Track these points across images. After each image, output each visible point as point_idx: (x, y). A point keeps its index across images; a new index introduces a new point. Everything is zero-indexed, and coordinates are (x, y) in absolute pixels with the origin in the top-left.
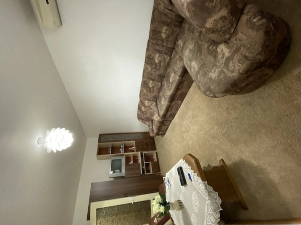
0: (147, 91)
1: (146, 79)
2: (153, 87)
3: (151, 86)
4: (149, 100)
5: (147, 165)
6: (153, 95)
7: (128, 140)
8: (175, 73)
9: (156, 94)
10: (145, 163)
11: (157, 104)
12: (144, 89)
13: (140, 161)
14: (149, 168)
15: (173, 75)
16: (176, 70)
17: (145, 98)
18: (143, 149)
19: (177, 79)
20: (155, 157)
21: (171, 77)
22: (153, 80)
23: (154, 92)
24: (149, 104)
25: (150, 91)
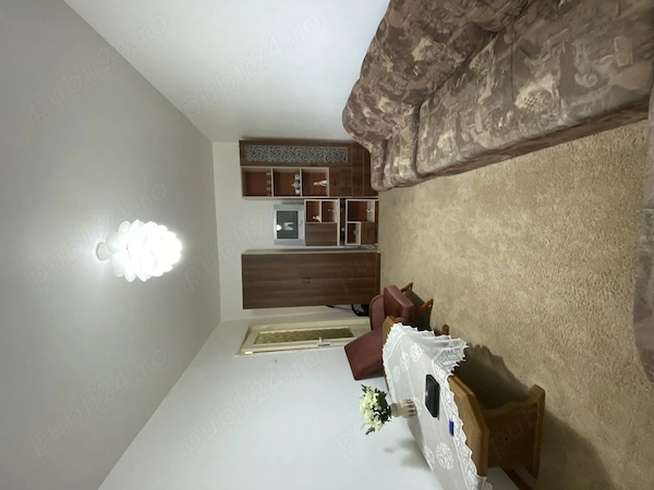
0: (394, 68)
1: (406, 24)
2: (426, 64)
3: (417, 55)
4: (393, 97)
5: (352, 228)
6: (414, 85)
7: (312, 166)
8: (567, 88)
9: (429, 86)
10: (347, 222)
11: (416, 116)
12: (386, 57)
13: (337, 219)
14: (355, 232)
15: (548, 83)
16: (580, 81)
17: (382, 88)
18: (346, 191)
19: (560, 123)
20: (372, 211)
21: (531, 88)
22: (437, 38)
23: (423, 80)
24: (389, 110)
25: (409, 71)
